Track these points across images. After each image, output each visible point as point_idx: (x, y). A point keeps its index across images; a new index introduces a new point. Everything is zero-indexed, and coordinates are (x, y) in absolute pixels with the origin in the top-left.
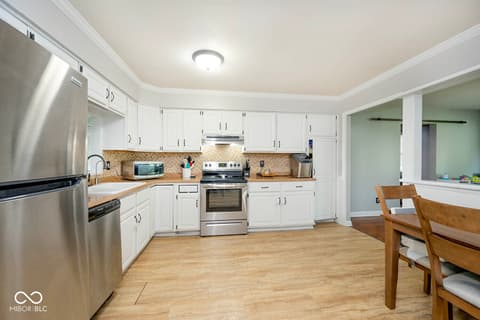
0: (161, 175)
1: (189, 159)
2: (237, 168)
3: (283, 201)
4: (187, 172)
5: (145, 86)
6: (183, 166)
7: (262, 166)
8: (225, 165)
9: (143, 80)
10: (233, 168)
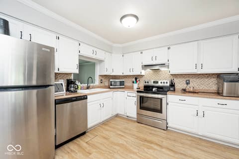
0: (123, 86)
1: (136, 79)
2: (165, 84)
3: (201, 114)
4: (136, 86)
5: (115, 45)
6: (133, 82)
7: (188, 84)
8: (157, 82)
9: (114, 43)
10: (163, 84)
